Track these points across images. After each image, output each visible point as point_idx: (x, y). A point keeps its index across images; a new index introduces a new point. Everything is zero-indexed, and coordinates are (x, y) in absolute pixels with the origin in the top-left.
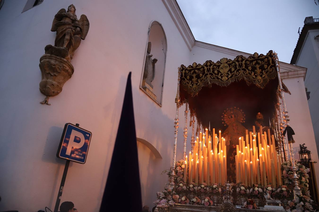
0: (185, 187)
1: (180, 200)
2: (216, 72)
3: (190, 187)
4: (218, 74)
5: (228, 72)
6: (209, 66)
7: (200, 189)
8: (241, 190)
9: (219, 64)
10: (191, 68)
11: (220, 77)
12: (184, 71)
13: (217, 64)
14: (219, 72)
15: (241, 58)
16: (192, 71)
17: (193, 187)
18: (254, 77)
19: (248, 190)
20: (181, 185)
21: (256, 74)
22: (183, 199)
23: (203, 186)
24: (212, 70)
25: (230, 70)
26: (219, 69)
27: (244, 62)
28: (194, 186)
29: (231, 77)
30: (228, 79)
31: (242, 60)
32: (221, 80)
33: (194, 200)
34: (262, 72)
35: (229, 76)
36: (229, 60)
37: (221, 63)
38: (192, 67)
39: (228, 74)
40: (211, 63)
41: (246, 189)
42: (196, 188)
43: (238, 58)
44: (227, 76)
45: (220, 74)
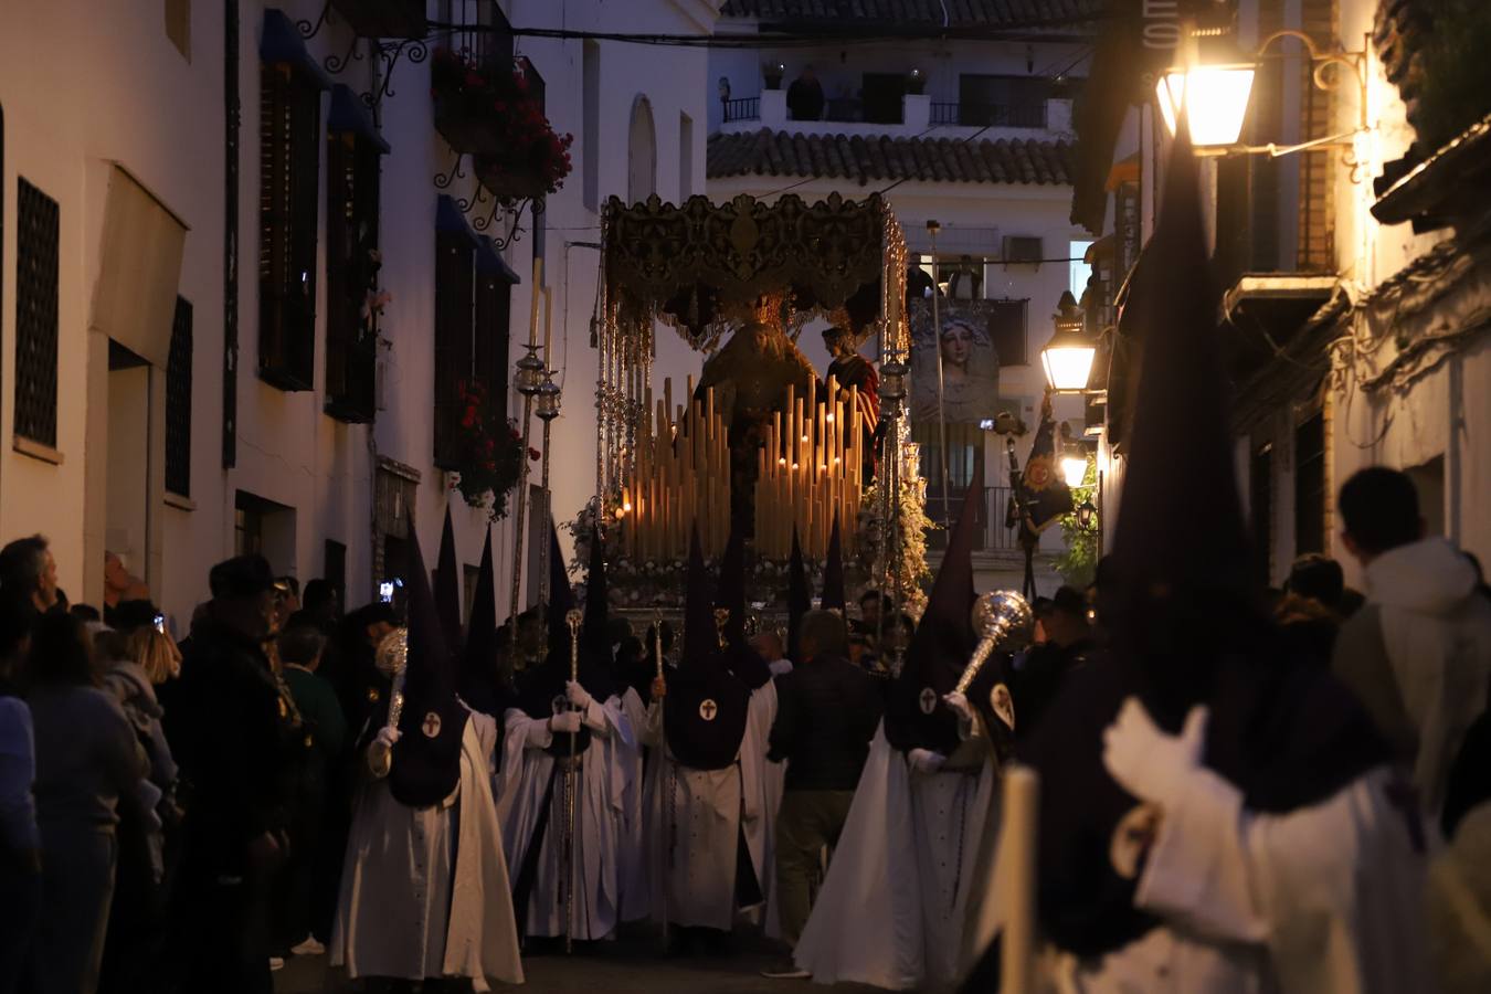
0: (632, 570)
1: (626, 600)
2: (720, 243)
3: (646, 569)
4: (726, 253)
5: (755, 248)
6: (698, 218)
7: (671, 573)
8: (764, 569)
9: (731, 216)
10: (644, 217)
11: (732, 265)
12: (620, 223)
13: (724, 215)
14: (729, 245)
15: (795, 204)
16: (647, 230)
17: (654, 569)
18: (823, 273)
19: (780, 569)
20: (624, 563)
21: (828, 267)
22: (635, 596)
23: (678, 564)
24: (707, 235)
25: (760, 245)
26: (728, 232)
27: (799, 222)
28: (656, 566)
29: (763, 268)
30: (755, 274)
31: (797, 213)
32: (736, 275)
33: (661, 597)
34: (845, 263)
35: (758, 265)
36: (759, 207)
37: (736, 214)
38: (646, 210)
39: (754, 255)
40: (707, 206)
41: (775, 566)
42: (660, 570)
43: (786, 203)
44: (753, 265)
45: (731, 252)
